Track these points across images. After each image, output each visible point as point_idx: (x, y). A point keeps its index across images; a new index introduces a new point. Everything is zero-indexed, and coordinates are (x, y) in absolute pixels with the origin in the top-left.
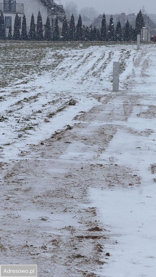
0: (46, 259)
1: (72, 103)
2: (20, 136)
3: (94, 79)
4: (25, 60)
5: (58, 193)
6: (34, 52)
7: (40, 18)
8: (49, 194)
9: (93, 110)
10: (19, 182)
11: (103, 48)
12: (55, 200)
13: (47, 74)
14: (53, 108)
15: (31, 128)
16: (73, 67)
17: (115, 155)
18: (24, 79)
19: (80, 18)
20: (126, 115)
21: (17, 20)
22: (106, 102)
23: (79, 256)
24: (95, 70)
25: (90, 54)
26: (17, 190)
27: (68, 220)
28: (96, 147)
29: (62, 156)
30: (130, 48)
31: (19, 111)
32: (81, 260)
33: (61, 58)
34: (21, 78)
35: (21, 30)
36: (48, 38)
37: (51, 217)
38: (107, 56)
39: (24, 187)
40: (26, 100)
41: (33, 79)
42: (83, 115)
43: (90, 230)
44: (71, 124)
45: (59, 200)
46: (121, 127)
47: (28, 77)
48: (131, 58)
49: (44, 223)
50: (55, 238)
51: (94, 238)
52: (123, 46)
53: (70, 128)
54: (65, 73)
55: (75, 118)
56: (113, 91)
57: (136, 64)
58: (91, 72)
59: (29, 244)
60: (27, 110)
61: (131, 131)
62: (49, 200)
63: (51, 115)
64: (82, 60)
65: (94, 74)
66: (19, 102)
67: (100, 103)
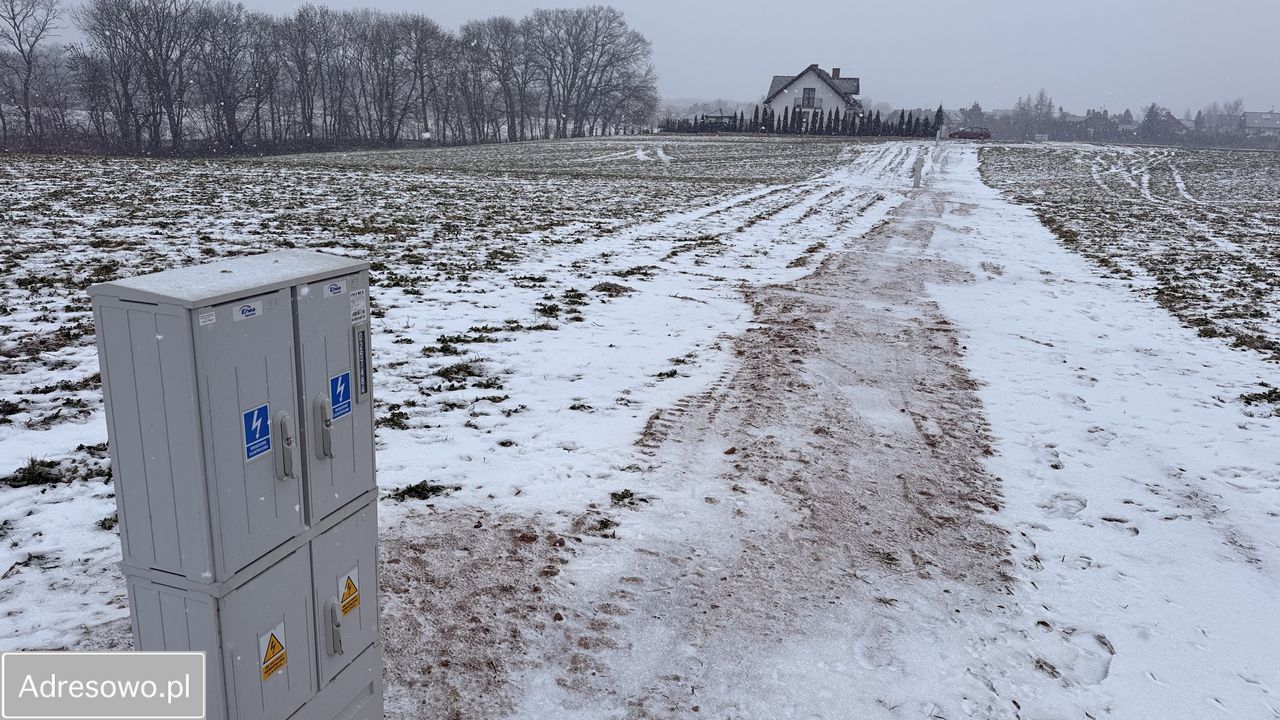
0: (904, 348)
1: (881, 198)
2: (839, 229)
3: (892, 175)
4: (822, 154)
5: (894, 285)
6: (831, 147)
7: (837, 112)
8: (886, 286)
9: (903, 206)
10: (853, 272)
11: (900, 143)
12: (893, 292)
13: (844, 169)
14: (863, 203)
15: (846, 222)
16: (870, 162)
17: (941, 252)
18: (822, 174)
19: (878, 113)
20: (940, 212)
21: (815, 114)
22: (913, 198)
23: (936, 347)
24: (893, 165)
25: (887, 150)
26: (854, 280)
27: (912, 312)
28: (918, 242)
29: (886, 250)
30: (929, 144)
31: (830, 205)
32: (938, 351)
33: (858, 153)
34: (818, 172)
35: (817, 125)
36: (843, 132)
37: (893, 307)
38: (904, 152)
39: (860, 278)
40: (835, 194)
41: (830, 174)
42: (894, 211)
43: (937, 323)
44: (886, 218)
45: (898, 293)
46: (938, 224)
47: (826, 171)
48: (930, 154)
49: (888, 314)
50: (906, 328)
51: (945, 331)
52: (921, 142)
53: (887, 223)
54: (862, 169)
55: (888, 213)
56: (914, 187)
57: (935, 161)
58: (888, 168)
59: (881, 332)
60: (837, 204)
61: (948, 227)
62: (887, 292)
63: (863, 210)
64: (879, 155)
65: (892, 170)
66: (827, 196)
67: (908, 199)
